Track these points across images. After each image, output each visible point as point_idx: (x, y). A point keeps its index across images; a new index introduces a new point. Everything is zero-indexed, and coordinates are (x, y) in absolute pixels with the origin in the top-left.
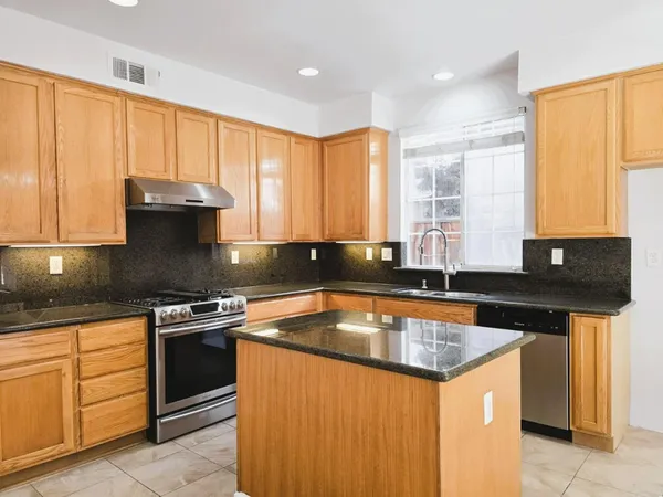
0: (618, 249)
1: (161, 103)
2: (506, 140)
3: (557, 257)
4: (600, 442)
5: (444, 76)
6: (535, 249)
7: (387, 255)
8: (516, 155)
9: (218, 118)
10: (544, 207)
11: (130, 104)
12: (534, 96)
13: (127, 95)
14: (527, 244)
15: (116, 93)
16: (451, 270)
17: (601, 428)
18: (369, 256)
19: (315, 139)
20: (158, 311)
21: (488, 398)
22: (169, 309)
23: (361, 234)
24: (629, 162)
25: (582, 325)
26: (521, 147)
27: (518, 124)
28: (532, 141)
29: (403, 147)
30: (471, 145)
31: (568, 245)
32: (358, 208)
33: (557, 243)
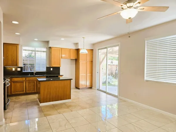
0: (58, 68)
7: (19, 69)
8: (45, 54)
14: (47, 68)
16: (35, 72)
18: (14, 70)
23: (16, 65)
24: (62, 58)
32: (15, 60)
33: (52, 67)
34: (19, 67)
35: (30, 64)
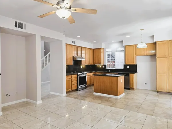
0: (135, 66)
1: (76, 46)
2: (121, 51)
3: (128, 67)
4: (133, 89)
5: (113, 42)
6: (125, 66)
8: (123, 53)
9: (82, 47)
10: (126, 60)
12: (125, 46)
13: (73, 45)
14: (124, 65)
15: (72, 45)
16: (114, 69)
17: (133, 87)
20: (79, 74)
21: (121, 80)
22: (79, 73)
23: (100, 63)
24: (136, 55)
25: (131, 75)
26: (123, 52)
27: (123, 49)
28: (125, 51)
29: (106, 51)
30: (116, 51)
31: (129, 65)
32: (99, 60)
33: (128, 65)
34: (103, 65)
35: (108, 63)
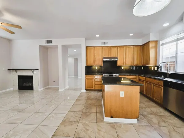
5: (166, 25)
7: (156, 69)
11: (104, 48)
13: (103, 46)
16: (169, 73)
18: (153, 69)
19: (141, 45)
20: (104, 75)
23: (148, 64)
29: (161, 43)
